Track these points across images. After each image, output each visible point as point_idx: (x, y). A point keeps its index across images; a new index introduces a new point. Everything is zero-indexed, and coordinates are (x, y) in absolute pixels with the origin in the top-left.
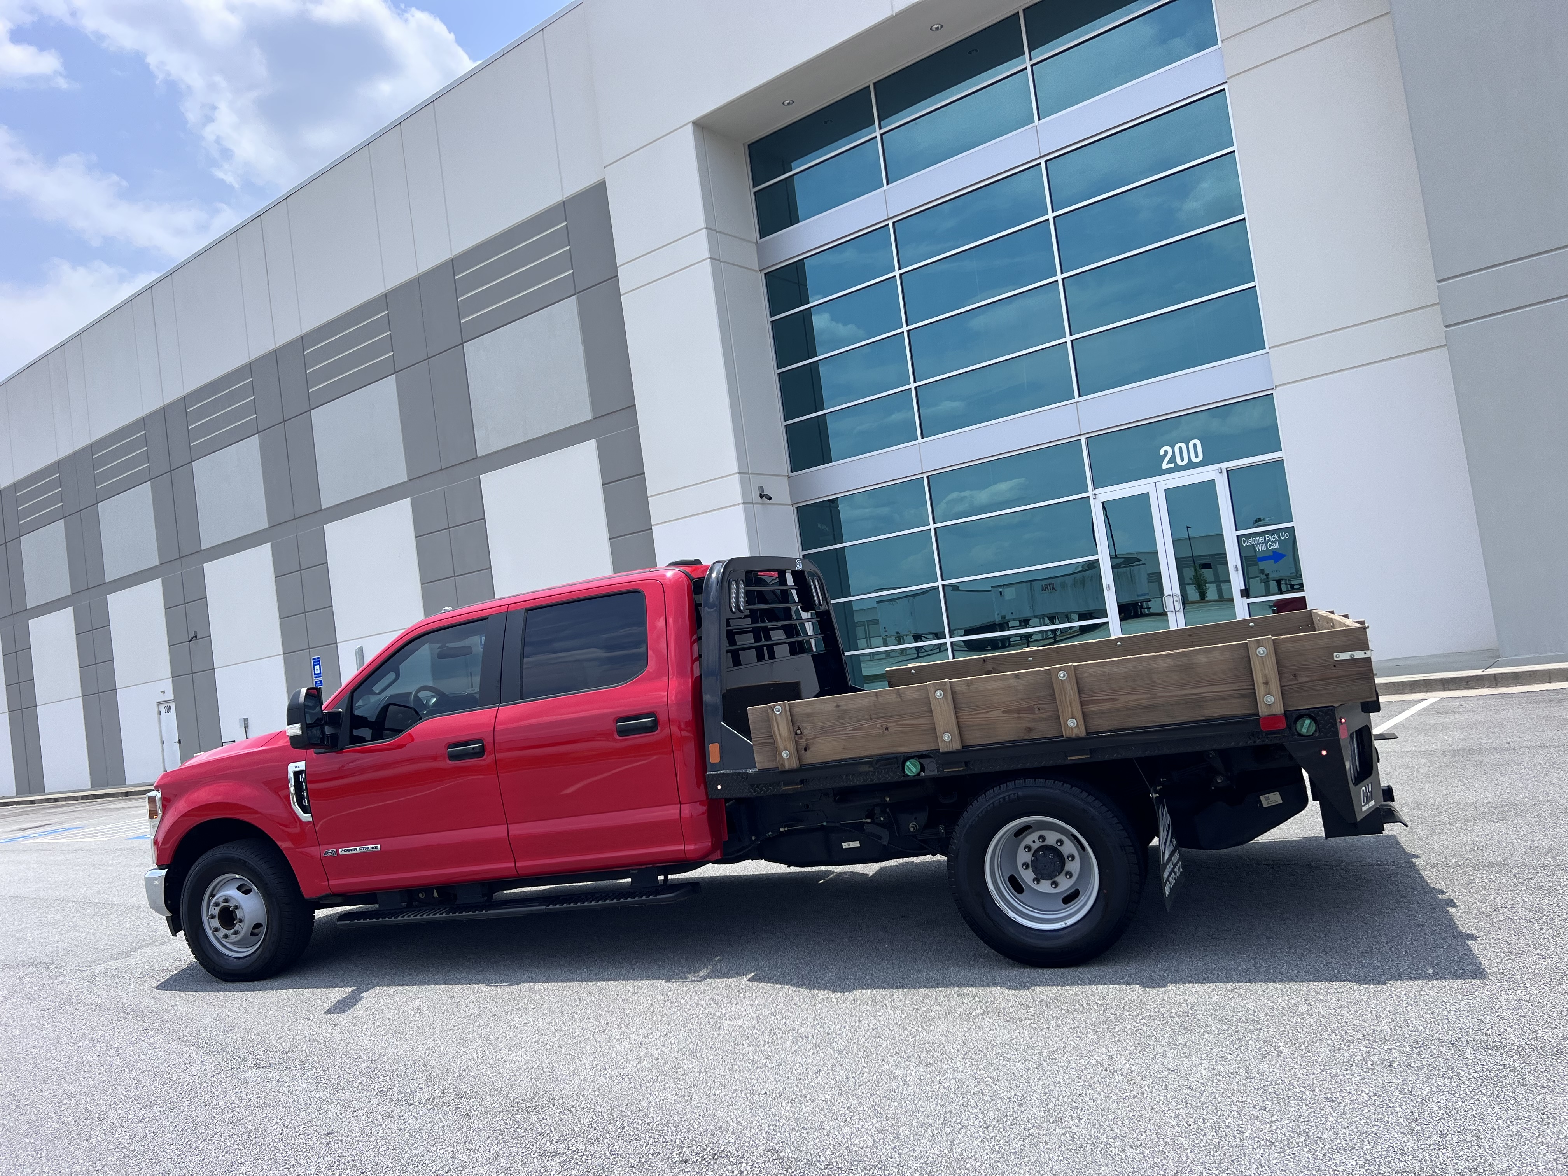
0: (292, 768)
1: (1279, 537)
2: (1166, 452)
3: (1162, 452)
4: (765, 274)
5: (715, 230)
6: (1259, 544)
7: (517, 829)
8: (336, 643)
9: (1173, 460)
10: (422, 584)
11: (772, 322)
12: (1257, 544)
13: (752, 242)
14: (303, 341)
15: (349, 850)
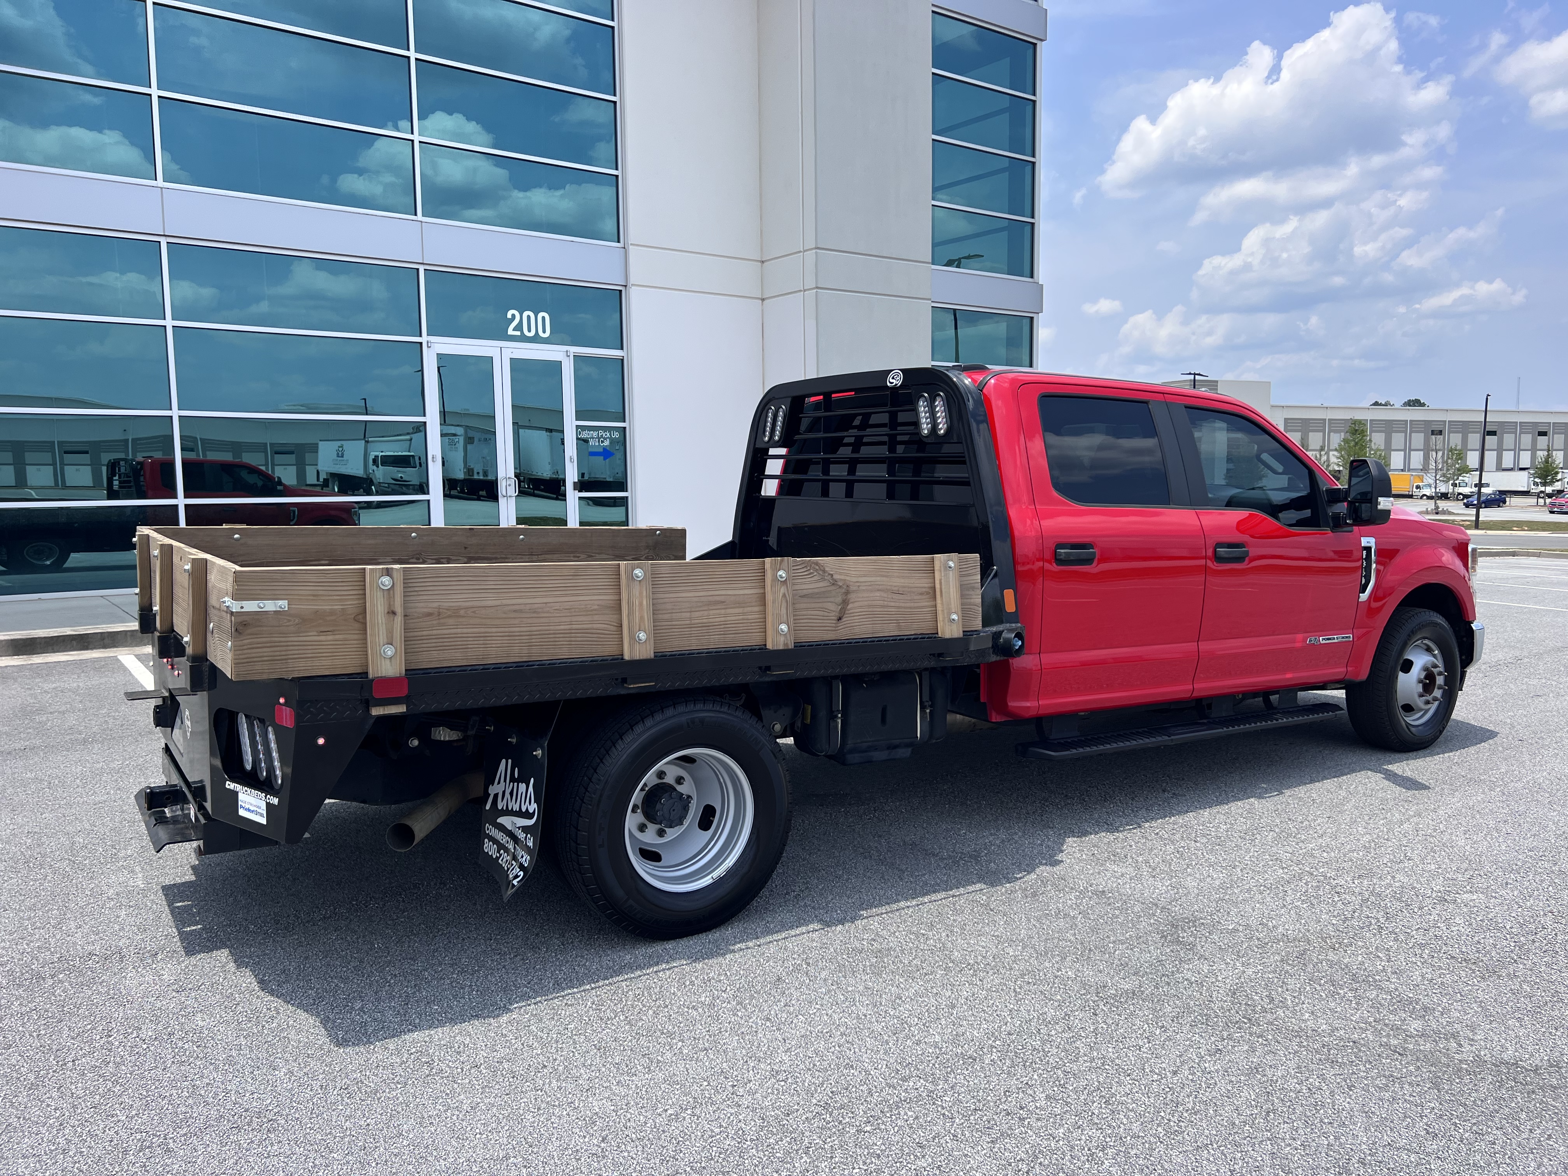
1: (610, 434)
2: (513, 316)
3: (509, 316)
6: (594, 438)
9: (519, 327)
12: (591, 438)
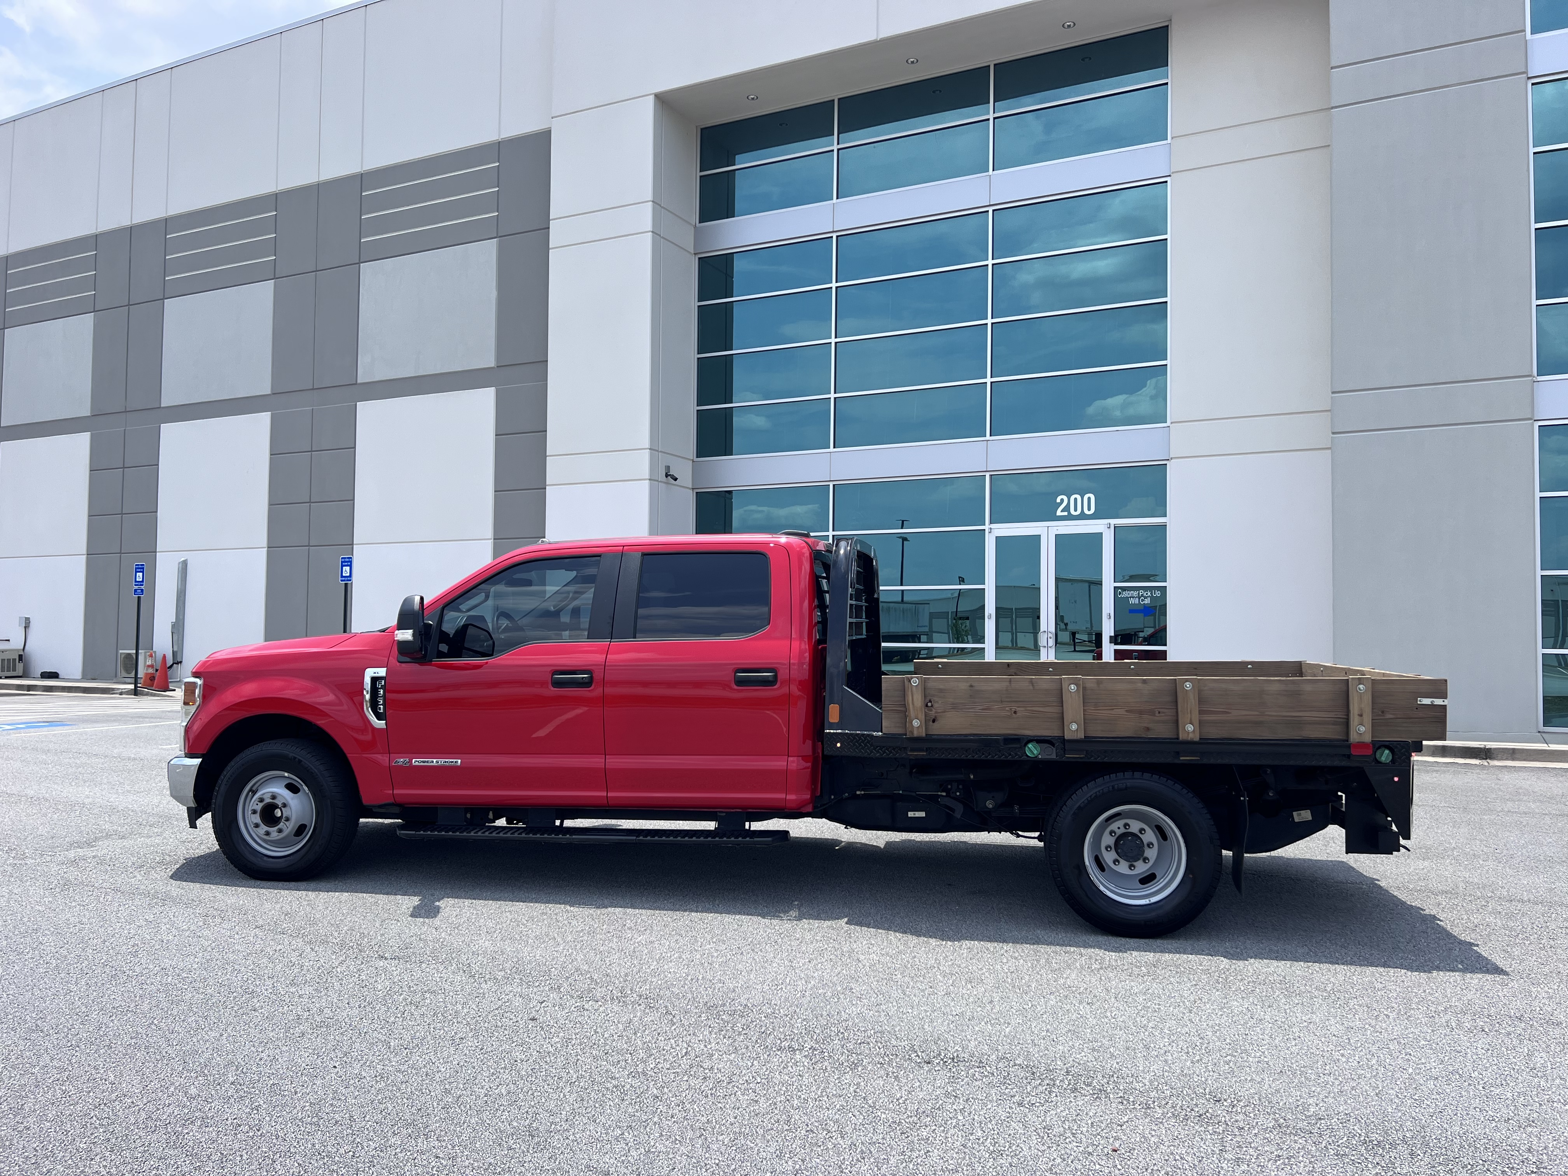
0: (370, 673)
1: (1151, 594)
2: (1062, 500)
3: (1058, 500)
4: (699, 258)
5: (660, 206)
6: (1133, 597)
7: (615, 762)
8: (156, 552)
9: (1067, 508)
10: (270, 504)
11: (699, 306)
12: (1130, 597)
13: (691, 224)
14: (167, 224)
15: (424, 762)
